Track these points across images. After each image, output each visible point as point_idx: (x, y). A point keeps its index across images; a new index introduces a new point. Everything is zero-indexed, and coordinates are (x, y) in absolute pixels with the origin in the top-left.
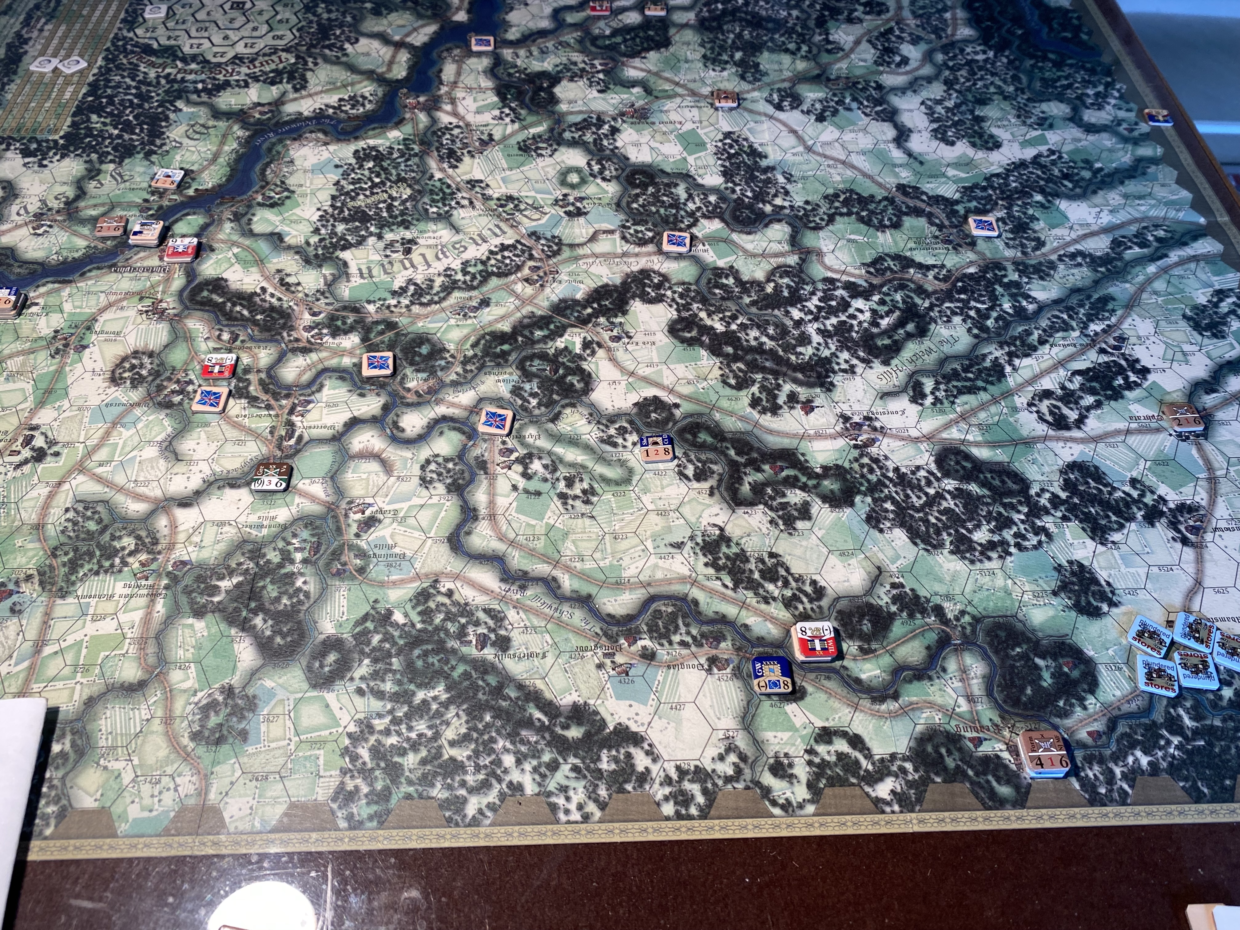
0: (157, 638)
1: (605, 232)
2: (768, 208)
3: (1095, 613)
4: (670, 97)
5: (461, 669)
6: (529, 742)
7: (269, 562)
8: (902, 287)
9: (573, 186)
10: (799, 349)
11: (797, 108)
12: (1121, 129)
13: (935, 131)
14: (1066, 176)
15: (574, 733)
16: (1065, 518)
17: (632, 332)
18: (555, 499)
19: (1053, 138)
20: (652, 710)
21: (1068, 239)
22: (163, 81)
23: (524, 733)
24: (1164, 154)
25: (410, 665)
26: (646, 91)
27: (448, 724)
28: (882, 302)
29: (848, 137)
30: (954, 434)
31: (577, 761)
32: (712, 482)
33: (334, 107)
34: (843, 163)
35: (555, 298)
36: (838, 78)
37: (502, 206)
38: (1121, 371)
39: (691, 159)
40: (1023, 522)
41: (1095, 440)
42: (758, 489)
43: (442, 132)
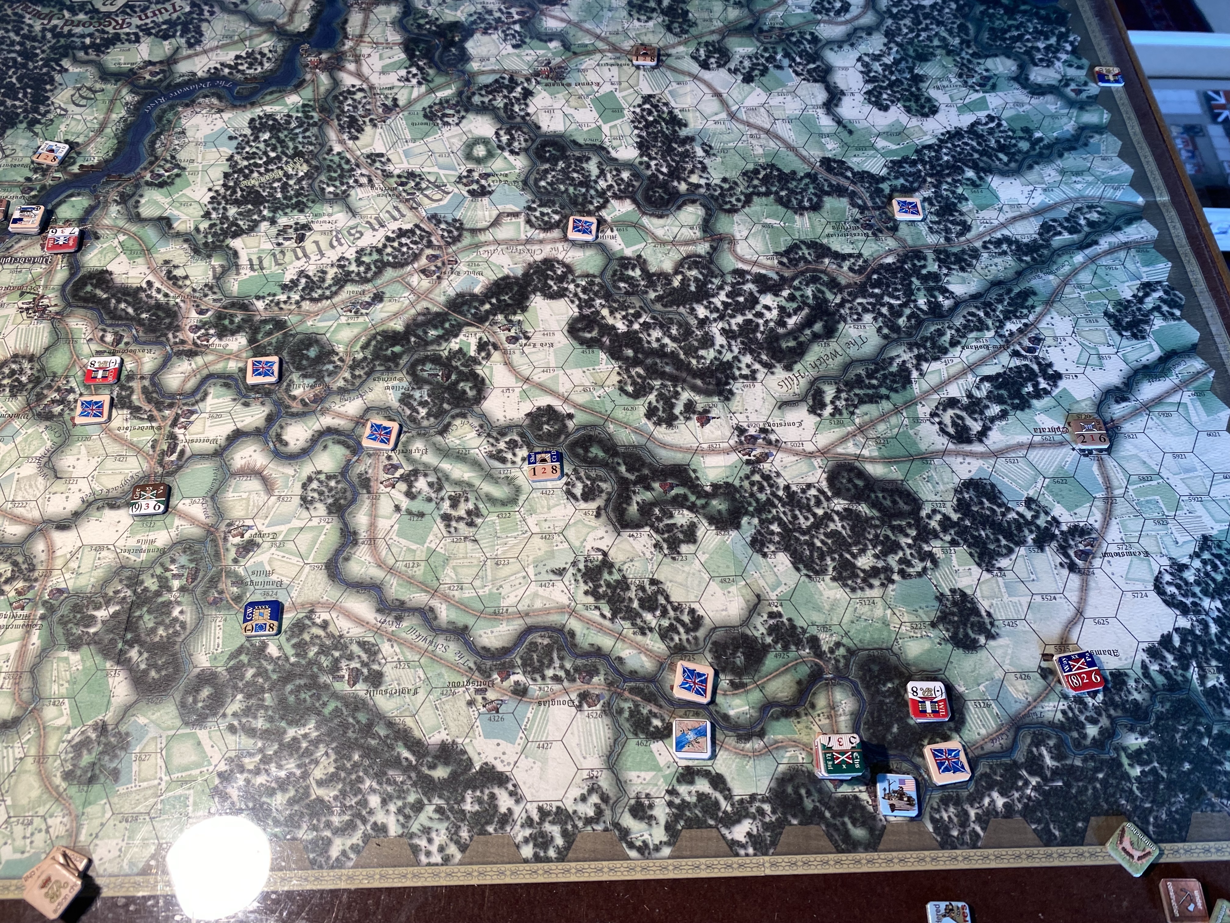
0: (32, 672)
1: (509, 214)
2: (683, 187)
3: (970, 646)
4: (589, 53)
5: (332, 705)
6: (395, 782)
7: (146, 590)
8: (814, 280)
9: (479, 161)
10: (702, 352)
11: (723, 66)
12: (1068, 90)
13: (869, 93)
14: (1002, 148)
15: (441, 773)
16: (954, 543)
17: (530, 330)
18: (439, 520)
19: (994, 101)
20: (519, 749)
21: (996, 222)
22: (49, 35)
23: (391, 773)
24: (1110, 122)
25: (282, 702)
26: (564, 45)
27: (317, 762)
28: (791, 298)
29: (775, 100)
30: (850, 449)
31: (441, 802)
32: (599, 502)
33: (229, 66)
34: (767, 132)
35: (452, 293)
36: (772, 29)
37: (403, 184)
38: (1032, 376)
39: (606, 128)
40: (909, 546)
41: (996, 454)
42: (645, 509)
43: (343, 96)
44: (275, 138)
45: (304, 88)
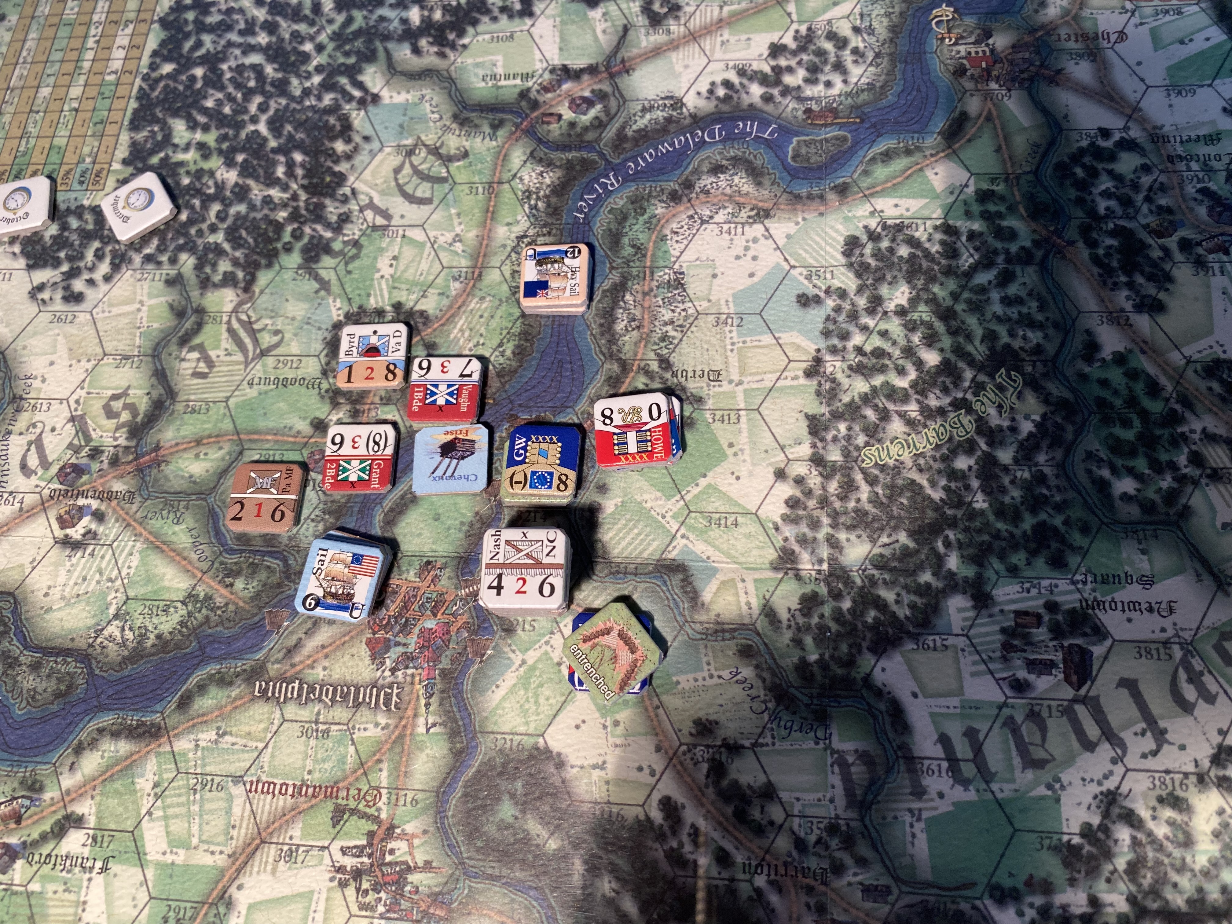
33: (761, 78)
43: (1084, 166)
44: (927, 302)
45: (969, 141)
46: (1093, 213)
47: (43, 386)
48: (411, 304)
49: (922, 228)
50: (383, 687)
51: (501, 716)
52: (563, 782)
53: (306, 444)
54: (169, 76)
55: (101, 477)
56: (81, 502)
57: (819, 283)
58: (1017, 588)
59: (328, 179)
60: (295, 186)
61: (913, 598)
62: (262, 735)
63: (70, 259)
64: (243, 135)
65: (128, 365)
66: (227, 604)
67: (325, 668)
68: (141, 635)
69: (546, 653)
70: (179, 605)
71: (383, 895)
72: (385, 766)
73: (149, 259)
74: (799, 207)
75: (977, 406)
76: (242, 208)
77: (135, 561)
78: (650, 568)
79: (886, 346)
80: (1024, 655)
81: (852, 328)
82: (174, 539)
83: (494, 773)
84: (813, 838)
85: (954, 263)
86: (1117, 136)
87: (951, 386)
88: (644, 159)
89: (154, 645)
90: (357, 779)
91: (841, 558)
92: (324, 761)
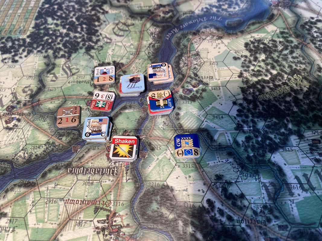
43: (308, 26)
44: (270, 58)
45: (276, 20)
46: (313, 36)
47: (4, 85)
48: (118, 61)
49: (266, 41)
50: (111, 168)
51: (151, 175)
52: (174, 196)
53: (86, 99)
54: (47, 8)
55: (20, 109)
56: (13, 116)
57: (239, 54)
58: (311, 133)
59: (93, 31)
60: (83, 33)
61: (280, 136)
62: (71, 185)
63: (14, 51)
64: (68, 21)
65: (30, 79)
66: (59, 145)
67: (92, 163)
68: (30, 155)
69: (165, 156)
70: (44, 145)
71: (112, 236)
72: (112, 193)
73: (39, 51)
74: (230, 36)
75: (290, 84)
76: (68, 39)
77: (30, 133)
78: (196, 131)
79: (261, 69)
80: (318, 152)
81: (250, 65)
82: (43, 126)
83: (150, 194)
84: (259, 211)
85: (276, 49)
86: (316, 19)
87: (281, 79)
88: (185, 25)
89: (34, 158)
90: (103, 198)
91: (256, 126)
92: (91, 192)
